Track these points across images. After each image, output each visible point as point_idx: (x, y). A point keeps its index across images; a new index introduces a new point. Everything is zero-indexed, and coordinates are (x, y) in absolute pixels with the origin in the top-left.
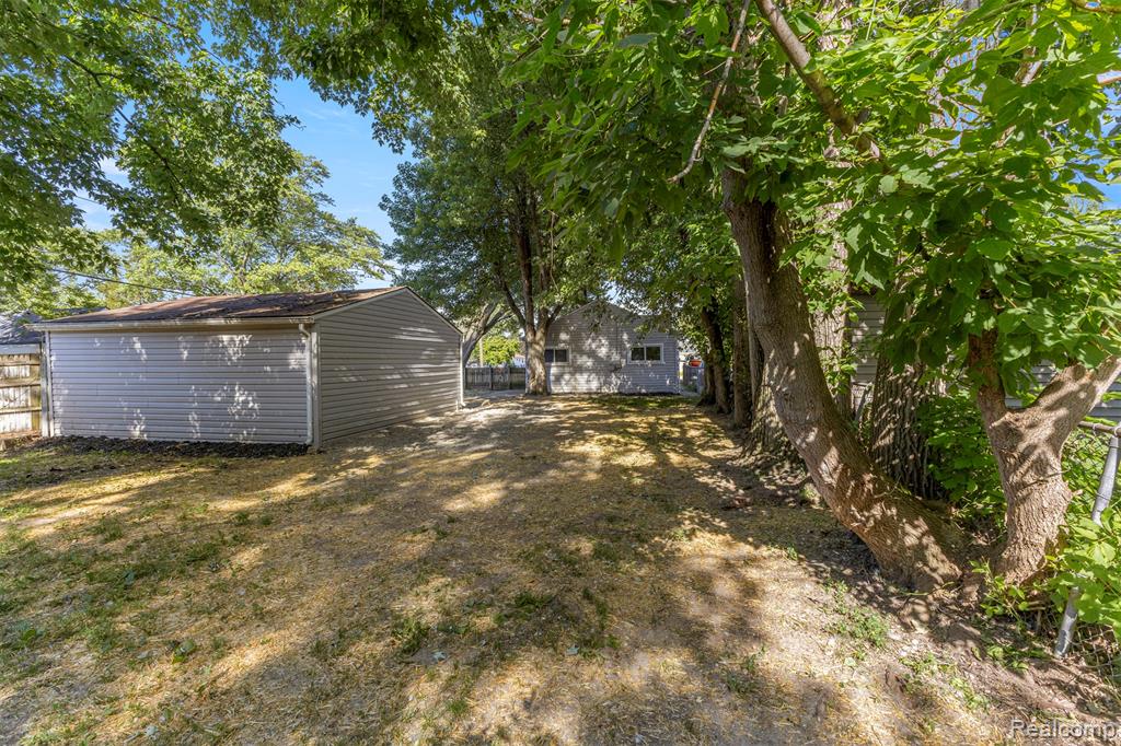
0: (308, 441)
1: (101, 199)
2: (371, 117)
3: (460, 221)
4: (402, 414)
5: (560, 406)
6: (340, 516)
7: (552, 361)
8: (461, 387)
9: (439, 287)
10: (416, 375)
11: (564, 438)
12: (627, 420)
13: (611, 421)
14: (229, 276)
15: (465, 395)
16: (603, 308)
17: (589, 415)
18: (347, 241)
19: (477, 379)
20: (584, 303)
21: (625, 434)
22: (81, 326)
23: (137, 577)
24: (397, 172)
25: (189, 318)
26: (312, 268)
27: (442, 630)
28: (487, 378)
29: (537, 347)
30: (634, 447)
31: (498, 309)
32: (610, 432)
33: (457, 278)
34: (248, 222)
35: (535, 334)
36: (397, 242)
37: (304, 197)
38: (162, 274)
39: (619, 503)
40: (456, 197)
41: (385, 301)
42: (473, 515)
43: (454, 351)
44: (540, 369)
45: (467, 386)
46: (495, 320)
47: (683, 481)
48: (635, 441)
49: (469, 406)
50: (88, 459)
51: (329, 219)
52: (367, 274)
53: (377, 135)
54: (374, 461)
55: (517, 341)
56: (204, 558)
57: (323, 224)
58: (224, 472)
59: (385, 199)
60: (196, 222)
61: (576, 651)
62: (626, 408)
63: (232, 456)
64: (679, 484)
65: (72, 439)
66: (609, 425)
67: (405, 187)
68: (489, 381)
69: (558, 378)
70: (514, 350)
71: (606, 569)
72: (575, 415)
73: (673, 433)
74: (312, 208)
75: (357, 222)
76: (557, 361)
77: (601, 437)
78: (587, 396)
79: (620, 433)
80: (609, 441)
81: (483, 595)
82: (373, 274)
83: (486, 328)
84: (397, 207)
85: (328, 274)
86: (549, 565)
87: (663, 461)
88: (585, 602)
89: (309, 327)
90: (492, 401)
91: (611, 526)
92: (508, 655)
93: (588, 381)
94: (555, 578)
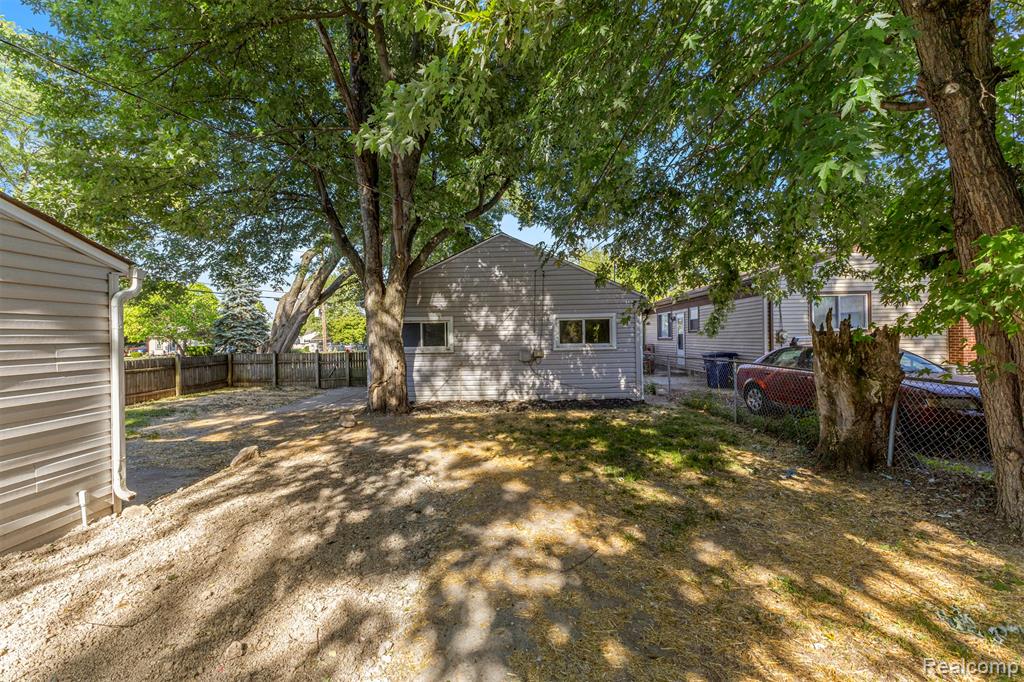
7: (416, 344)
28: (313, 369)
29: (386, 319)
35: (383, 292)
44: (392, 362)
69: (427, 378)
76: (425, 344)
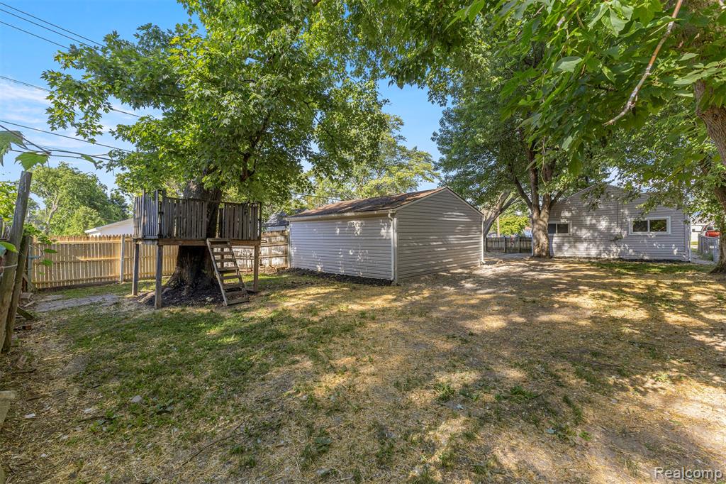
0: (392, 279)
1: (309, 160)
2: (427, 89)
3: (482, 141)
4: (443, 267)
5: (561, 266)
6: (407, 322)
7: (555, 232)
8: (482, 250)
9: (467, 185)
10: (452, 242)
11: (560, 291)
12: (622, 281)
13: (607, 281)
14: (355, 188)
15: (485, 256)
16: (602, 190)
17: (586, 275)
18: (413, 161)
19: (495, 245)
20: (583, 186)
21: (620, 292)
22: (301, 218)
23: (324, 333)
24: (442, 115)
25: (340, 213)
26: (394, 179)
27: (462, 394)
28: (502, 245)
29: (541, 223)
30: (627, 303)
31: (511, 196)
32: (605, 289)
33: (480, 178)
34: (365, 161)
35: (539, 213)
36: (441, 160)
37: (390, 139)
38: (328, 190)
39: (606, 343)
40: (480, 125)
41: (435, 197)
42: (485, 334)
43: (477, 226)
44: (543, 239)
45: (487, 249)
46: (509, 204)
47: (676, 337)
48: (630, 299)
49: (488, 263)
50: (303, 279)
51: (403, 149)
52: (424, 180)
53: (430, 98)
54: (426, 293)
55: (525, 218)
56: (348, 331)
57: (400, 153)
58: (354, 291)
59: (435, 134)
60: (344, 165)
61: (553, 431)
62: (625, 271)
63: (357, 283)
64: (672, 338)
65: (298, 269)
66: (604, 284)
67: (447, 124)
68: (504, 247)
69: (560, 247)
70: (525, 224)
71: (585, 388)
72: (571, 273)
73: (673, 295)
74: (394, 145)
75: (419, 149)
76: (558, 232)
77: (595, 292)
78: (587, 260)
79: (614, 291)
80: (603, 297)
81: (489, 382)
82: (428, 179)
83: (502, 210)
84: (442, 138)
85: (403, 182)
86: (538, 375)
87: (657, 319)
88: (564, 404)
89: (393, 215)
90: (505, 260)
91: (594, 359)
92: (503, 419)
93: (587, 249)
94: (542, 384)
